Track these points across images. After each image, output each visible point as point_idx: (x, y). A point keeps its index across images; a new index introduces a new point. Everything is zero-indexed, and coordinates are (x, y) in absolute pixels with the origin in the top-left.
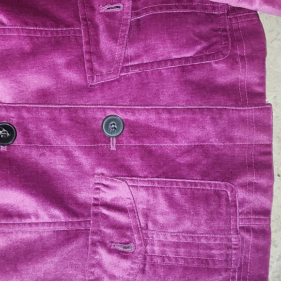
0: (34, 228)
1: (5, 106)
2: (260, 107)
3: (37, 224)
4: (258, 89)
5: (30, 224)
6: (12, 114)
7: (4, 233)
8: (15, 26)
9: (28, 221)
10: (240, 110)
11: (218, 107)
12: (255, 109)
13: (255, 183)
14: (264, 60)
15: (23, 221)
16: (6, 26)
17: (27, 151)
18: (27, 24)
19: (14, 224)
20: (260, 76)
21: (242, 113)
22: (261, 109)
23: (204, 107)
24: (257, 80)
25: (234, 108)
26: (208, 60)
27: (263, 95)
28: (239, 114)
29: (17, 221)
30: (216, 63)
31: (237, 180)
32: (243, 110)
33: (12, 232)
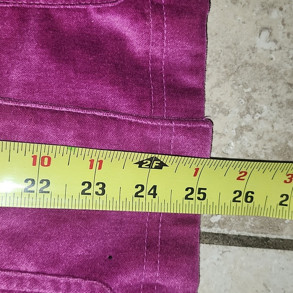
2: (188, 125)
4: (190, 81)
10: (146, 127)
11: (96, 113)
12: (177, 128)
13: (158, 285)
14: (204, 19)
20: (194, 53)
21: (149, 133)
22: (189, 129)
23: (64, 109)
24: (186, 60)
25: (133, 120)
26: (80, 4)
27: (198, 94)
28: (142, 135)
30: (99, 11)
31: (120, 278)
32: (152, 126)
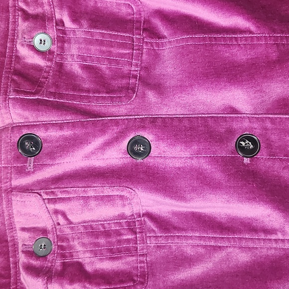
0: (281, 245)
1: (248, 117)
3: (283, 241)
5: (276, 241)
6: (255, 125)
7: (249, 248)
8: (262, 33)
9: (273, 237)
15: (269, 237)
16: (253, 33)
17: (269, 163)
18: (274, 31)
19: (259, 239)
29: (263, 236)
33: (257, 248)
